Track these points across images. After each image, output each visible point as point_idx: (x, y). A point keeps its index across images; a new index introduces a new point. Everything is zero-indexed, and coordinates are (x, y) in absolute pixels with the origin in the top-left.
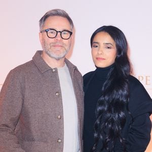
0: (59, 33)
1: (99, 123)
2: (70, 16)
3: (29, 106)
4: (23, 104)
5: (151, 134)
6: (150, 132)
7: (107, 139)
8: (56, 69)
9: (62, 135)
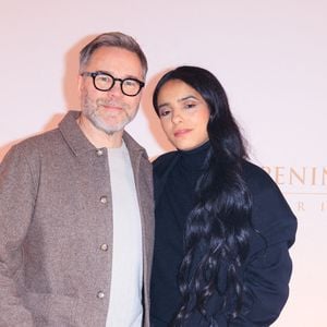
3: (45, 221)
4: (33, 215)
7: (205, 291)
8: (104, 150)
9: (107, 283)
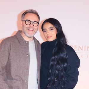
0: (32, 23)
1: (51, 72)
2: (39, 14)
5: (78, 78)
6: (78, 77)
